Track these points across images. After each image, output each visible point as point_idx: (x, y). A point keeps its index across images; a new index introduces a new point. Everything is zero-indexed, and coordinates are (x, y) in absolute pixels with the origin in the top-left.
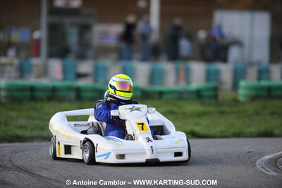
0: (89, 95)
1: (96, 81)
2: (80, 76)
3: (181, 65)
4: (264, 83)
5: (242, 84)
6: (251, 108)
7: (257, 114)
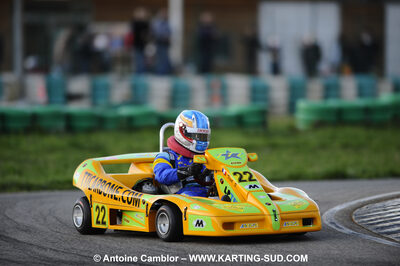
0: (84, 124)
1: (94, 103)
2: (71, 97)
3: (214, 80)
4: (333, 103)
5: (302, 104)
6: (314, 139)
7: (323, 146)
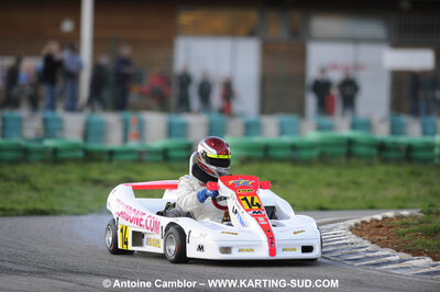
4: (257, 139)
